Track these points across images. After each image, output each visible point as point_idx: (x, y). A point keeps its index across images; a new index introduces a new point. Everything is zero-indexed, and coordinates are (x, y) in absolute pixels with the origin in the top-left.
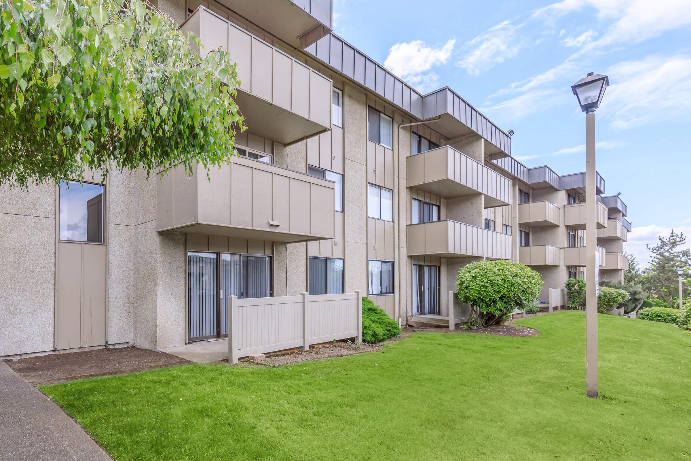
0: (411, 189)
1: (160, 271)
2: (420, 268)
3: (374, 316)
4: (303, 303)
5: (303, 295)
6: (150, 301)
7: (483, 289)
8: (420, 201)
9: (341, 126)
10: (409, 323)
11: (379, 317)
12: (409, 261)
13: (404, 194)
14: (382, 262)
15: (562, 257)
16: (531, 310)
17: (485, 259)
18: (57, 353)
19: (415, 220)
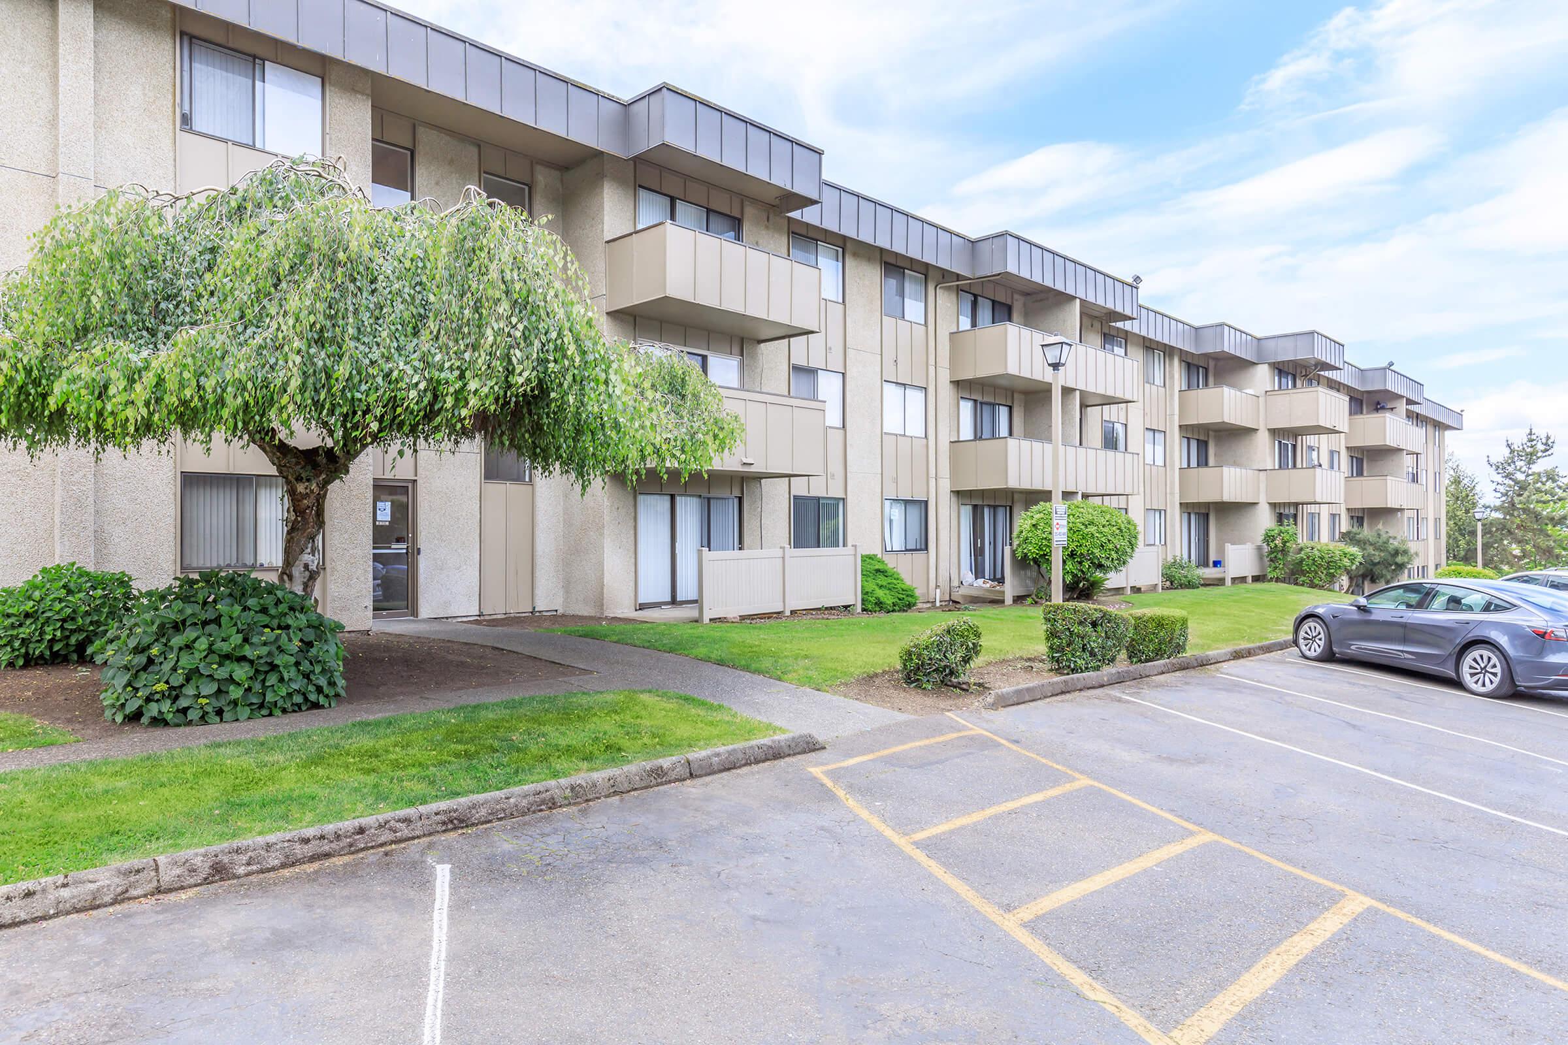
0: (957, 384)
1: (607, 518)
2: (977, 510)
3: (882, 580)
4: (783, 558)
5: (783, 548)
6: (591, 556)
7: (1045, 542)
8: (975, 401)
9: (841, 301)
10: (953, 598)
11: (890, 581)
12: (954, 499)
13: (946, 392)
14: (906, 502)
15: (1263, 486)
16: (1189, 582)
17: (1080, 495)
18: (482, 618)
19: (967, 432)
